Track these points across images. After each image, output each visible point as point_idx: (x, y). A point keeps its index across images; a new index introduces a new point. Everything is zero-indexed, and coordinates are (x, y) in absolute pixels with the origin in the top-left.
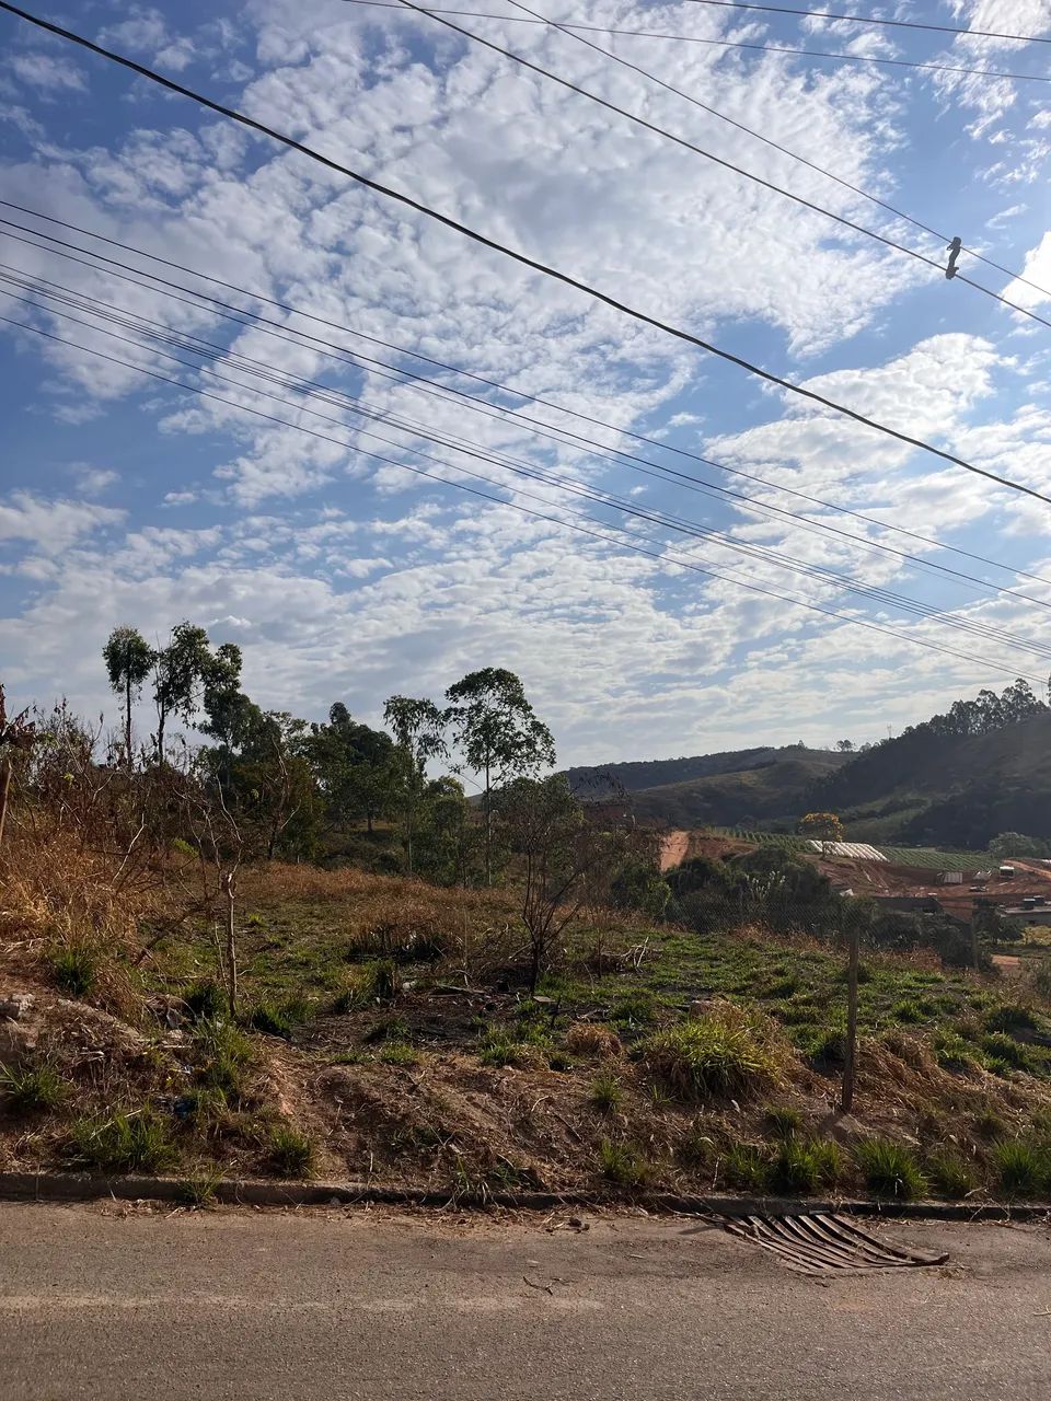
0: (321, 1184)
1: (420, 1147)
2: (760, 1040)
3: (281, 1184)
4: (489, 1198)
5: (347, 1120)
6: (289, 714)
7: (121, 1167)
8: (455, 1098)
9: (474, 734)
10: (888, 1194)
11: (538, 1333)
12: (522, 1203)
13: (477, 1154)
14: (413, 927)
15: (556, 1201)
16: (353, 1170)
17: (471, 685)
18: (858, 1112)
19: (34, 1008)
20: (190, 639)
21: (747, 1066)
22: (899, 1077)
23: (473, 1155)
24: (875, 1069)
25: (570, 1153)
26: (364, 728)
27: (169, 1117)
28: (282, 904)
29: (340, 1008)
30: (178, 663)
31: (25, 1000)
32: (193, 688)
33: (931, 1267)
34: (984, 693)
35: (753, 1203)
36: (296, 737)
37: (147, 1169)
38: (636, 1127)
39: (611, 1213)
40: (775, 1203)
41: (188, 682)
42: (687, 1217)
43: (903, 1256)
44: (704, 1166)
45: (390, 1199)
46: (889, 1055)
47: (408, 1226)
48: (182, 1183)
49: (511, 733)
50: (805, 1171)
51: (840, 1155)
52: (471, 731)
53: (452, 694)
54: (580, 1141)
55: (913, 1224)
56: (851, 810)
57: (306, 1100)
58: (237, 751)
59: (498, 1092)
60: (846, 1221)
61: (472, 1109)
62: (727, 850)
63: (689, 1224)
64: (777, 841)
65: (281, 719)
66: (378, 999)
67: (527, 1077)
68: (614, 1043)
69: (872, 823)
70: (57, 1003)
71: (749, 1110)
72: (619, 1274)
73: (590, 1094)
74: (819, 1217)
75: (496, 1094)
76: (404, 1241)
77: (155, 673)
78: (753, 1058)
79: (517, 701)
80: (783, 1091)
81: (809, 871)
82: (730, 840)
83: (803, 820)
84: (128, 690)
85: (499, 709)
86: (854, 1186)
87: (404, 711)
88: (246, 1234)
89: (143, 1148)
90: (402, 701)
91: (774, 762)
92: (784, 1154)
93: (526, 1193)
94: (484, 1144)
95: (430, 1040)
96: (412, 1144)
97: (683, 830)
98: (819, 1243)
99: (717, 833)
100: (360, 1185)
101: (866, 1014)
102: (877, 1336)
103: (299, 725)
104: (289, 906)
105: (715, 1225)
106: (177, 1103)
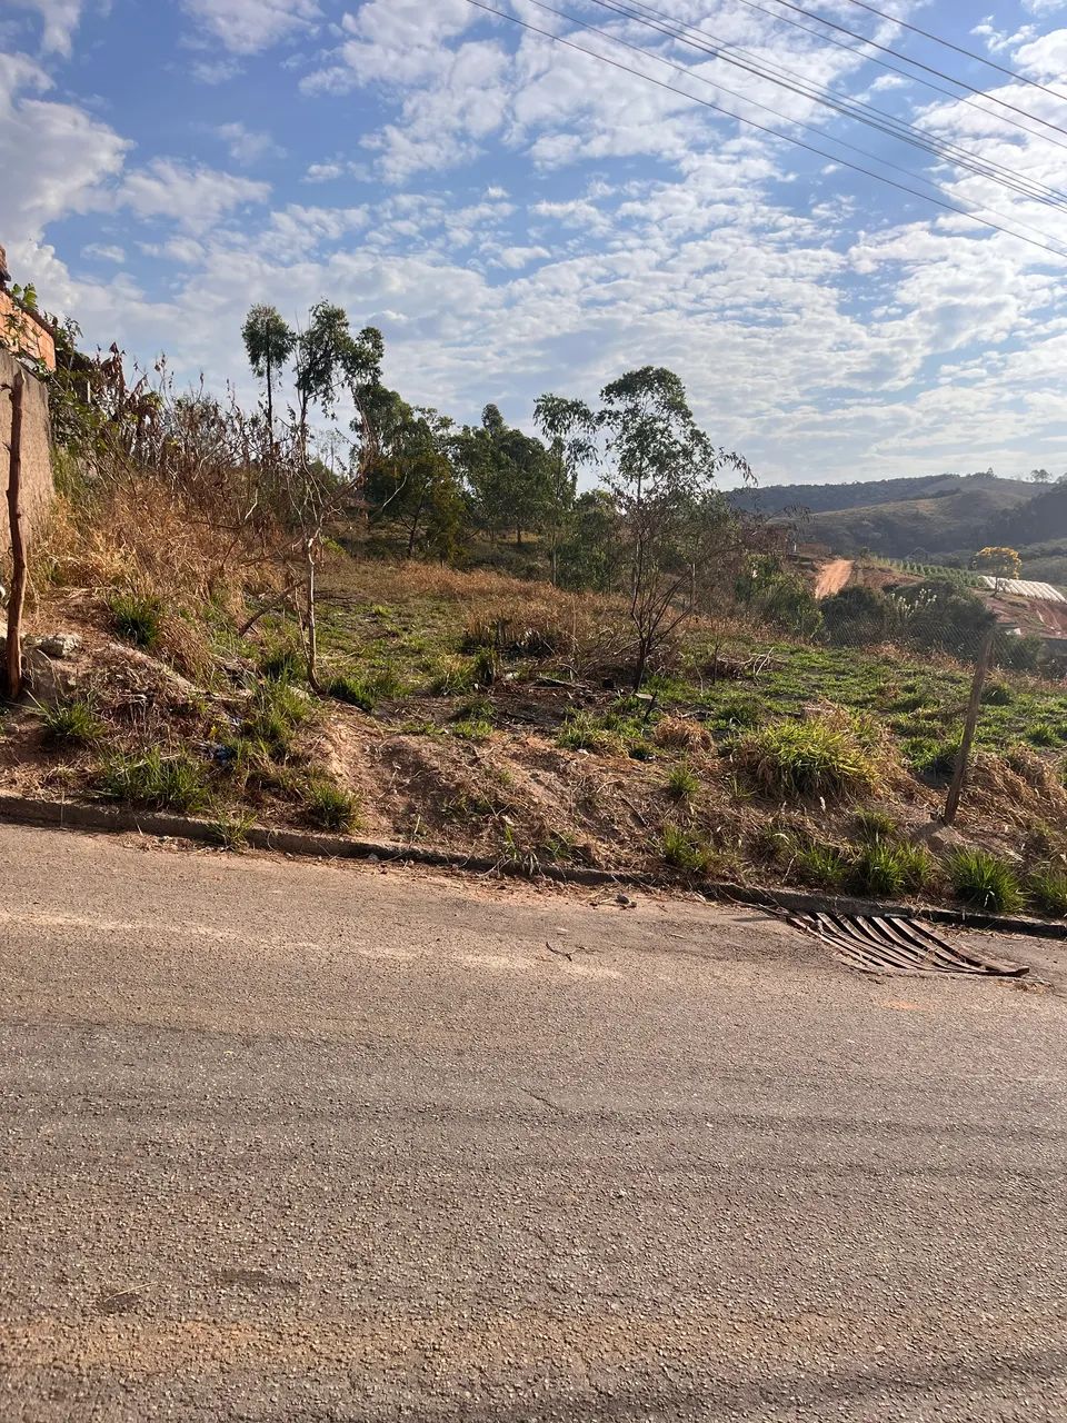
0: (361, 840)
1: (471, 816)
2: (864, 745)
3: (318, 836)
4: (536, 869)
5: (401, 784)
6: (434, 411)
7: (152, 805)
8: (518, 774)
9: (627, 441)
10: (978, 904)
11: (540, 995)
12: (570, 877)
13: (531, 827)
14: (530, 624)
15: (609, 879)
16: (398, 831)
17: (628, 385)
18: (961, 825)
19: (80, 648)
20: (330, 319)
21: (844, 769)
22: (1014, 794)
23: (526, 828)
24: (988, 784)
25: (632, 835)
26: (517, 433)
27: (207, 763)
28: (411, 599)
29: (436, 691)
30: (318, 347)
31: (70, 639)
32: (333, 376)
33: (1006, 978)
35: (823, 901)
36: (442, 436)
37: (179, 808)
38: (707, 817)
39: (664, 896)
40: (848, 903)
41: (328, 368)
42: (749, 907)
43: (978, 964)
44: (776, 861)
45: (431, 860)
46: (1009, 772)
47: (444, 886)
48: (210, 824)
49: (667, 441)
50: (887, 875)
51: (931, 865)
52: (625, 437)
53: (607, 395)
54: (645, 826)
55: (998, 936)
56: (1035, 547)
57: (363, 764)
58: (387, 451)
59: (565, 772)
60: (924, 927)
61: (534, 785)
62: (891, 581)
63: (749, 912)
64: (947, 574)
65: (427, 415)
66: (476, 686)
67: (602, 761)
68: (705, 739)
69: (1055, 562)
70: (107, 647)
71: (839, 814)
72: (652, 950)
73: (664, 783)
74: (895, 920)
75: (562, 774)
76: (433, 898)
77: (296, 358)
78: (851, 760)
79: (677, 406)
80: (881, 799)
81: (977, 605)
82: (897, 571)
83: (978, 554)
84: (268, 375)
85: (657, 414)
86: (940, 894)
87: (555, 412)
88: (268, 877)
89: (173, 787)
90: (553, 400)
91: (958, 490)
92: (867, 858)
93: (576, 869)
94: (540, 818)
95: (515, 723)
96: (464, 813)
97: (846, 559)
98: (889, 943)
99: (885, 564)
100: (400, 845)
101: (994, 733)
102: (922, 1036)
103: (445, 423)
104: (419, 602)
105: (778, 917)
106: (217, 751)
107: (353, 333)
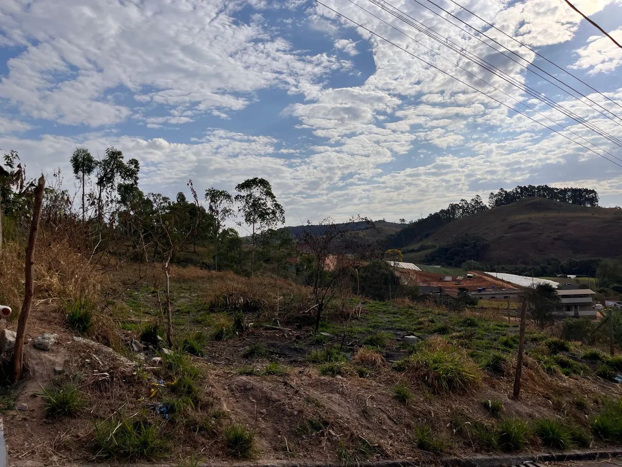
0: (261, 462)
1: (312, 432)
3: (237, 465)
5: (261, 413)
8: (321, 397)
9: (248, 208)
14: (243, 296)
16: (276, 450)
17: (247, 185)
18: (522, 400)
19: (58, 343)
20: (115, 156)
23: (343, 436)
25: (394, 432)
27: (157, 418)
30: (108, 167)
31: (52, 338)
32: (115, 179)
34: (463, 200)
37: (148, 459)
40: (507, 459)
41: (113, 176)
49: (265, 208)
50: (517, 438)
52: (247, 206)
53: (239, 188)
54: (398, 424)
61: (333, 404)
65: (156, 197)
66: (237, 333)
68: (382, 360)
69: (413, 255)
70: (73, 340)
71: (473, 401)
75: (342, 395)
77: (97, 171)
78: (468, 370)
79: (269, 194)
83: (386, 252)
84: (83, 178)
85: (260, 197)
86: (538, 444)
87: (214, 195)
89: (145, 444)
90: (214, 190)
94: (348, 428)
96: (307, 430)
97: (333, 255)
106: (160, 408)
107: (125, 161)
